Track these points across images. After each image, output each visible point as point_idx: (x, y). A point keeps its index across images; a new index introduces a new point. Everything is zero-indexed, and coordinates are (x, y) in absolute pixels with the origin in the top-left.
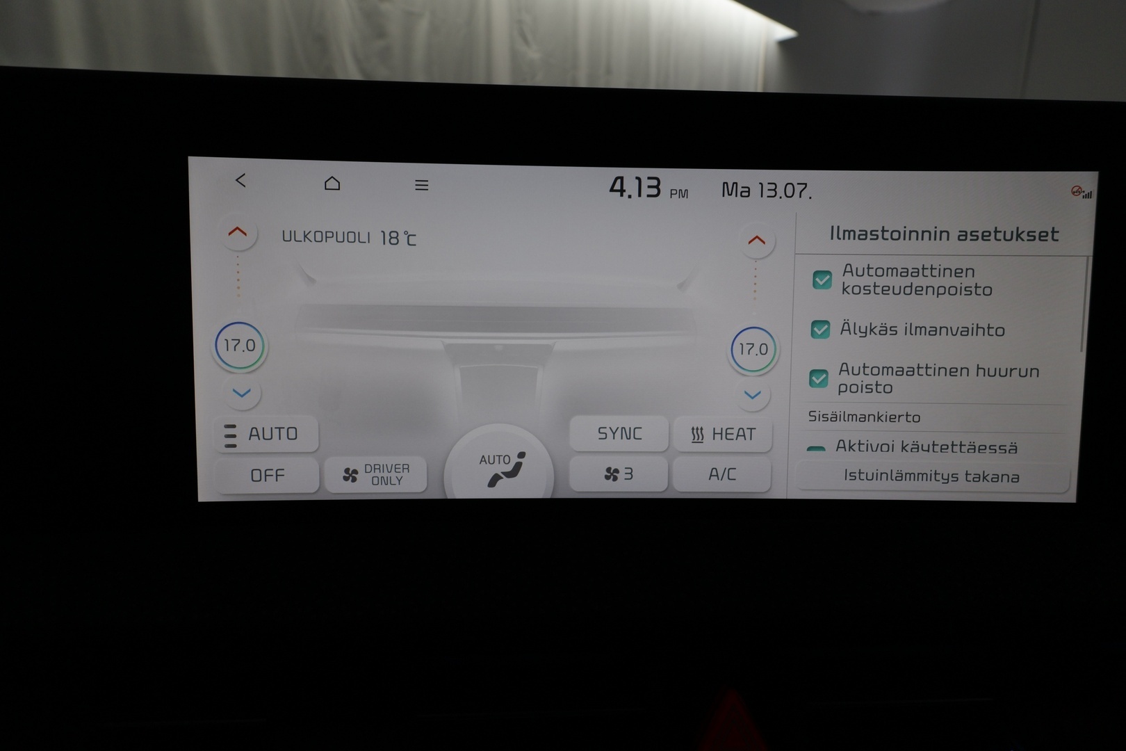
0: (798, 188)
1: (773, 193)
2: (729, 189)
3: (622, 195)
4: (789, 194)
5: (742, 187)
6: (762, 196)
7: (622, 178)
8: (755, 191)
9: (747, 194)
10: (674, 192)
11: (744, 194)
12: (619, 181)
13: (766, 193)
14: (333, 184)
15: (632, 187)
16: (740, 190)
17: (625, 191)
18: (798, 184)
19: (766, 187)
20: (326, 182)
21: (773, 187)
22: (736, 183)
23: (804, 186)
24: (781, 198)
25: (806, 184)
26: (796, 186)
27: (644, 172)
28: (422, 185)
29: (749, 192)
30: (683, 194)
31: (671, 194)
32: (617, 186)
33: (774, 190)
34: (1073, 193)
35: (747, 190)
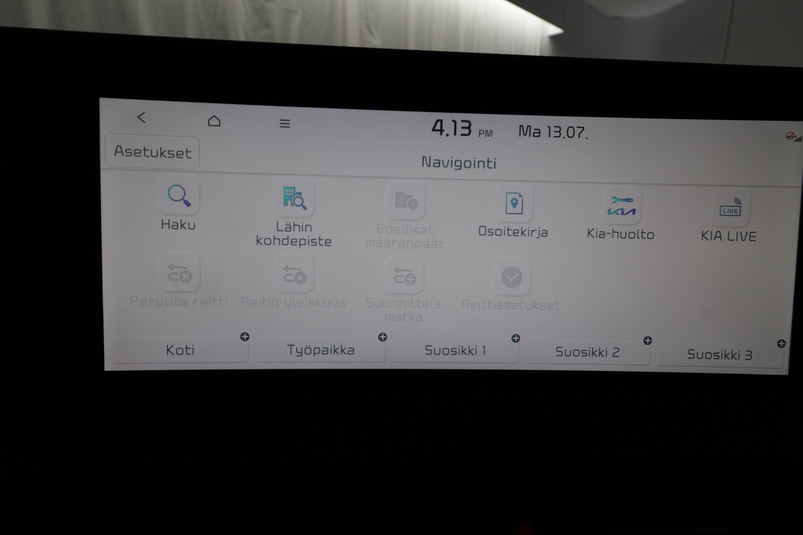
0: (578, 131)
1: (558, 134)
2: (524, 131)
3: (441, 134)
4: (571, 135)
5: (535, 129)
6: (549, 136)
7: (441, 121)
8: (544, 132)
9: (538, 135)
10: (482, 132)
11: (536, 135)
12: (439, 123)
13: (553, 134)
14: (214, 122)
15: (448, 127)
16: (532, 131)
17: (443, 131)
18: (578, 127)
19: (553, 129)
20: (209, 120)
21: (558, 129)
22: (530, 126)
23: (582, 129)
24: (564, 138)
25: (583, 128)
26: (576, 129)
27: (459, 117)
28: (285, 124)
29: (539, 133)
30: (489, 133)
31: (480, 134)
32: (438, 127)
33: (559, 132)
34: (788, 137)
35: (538, 131)
